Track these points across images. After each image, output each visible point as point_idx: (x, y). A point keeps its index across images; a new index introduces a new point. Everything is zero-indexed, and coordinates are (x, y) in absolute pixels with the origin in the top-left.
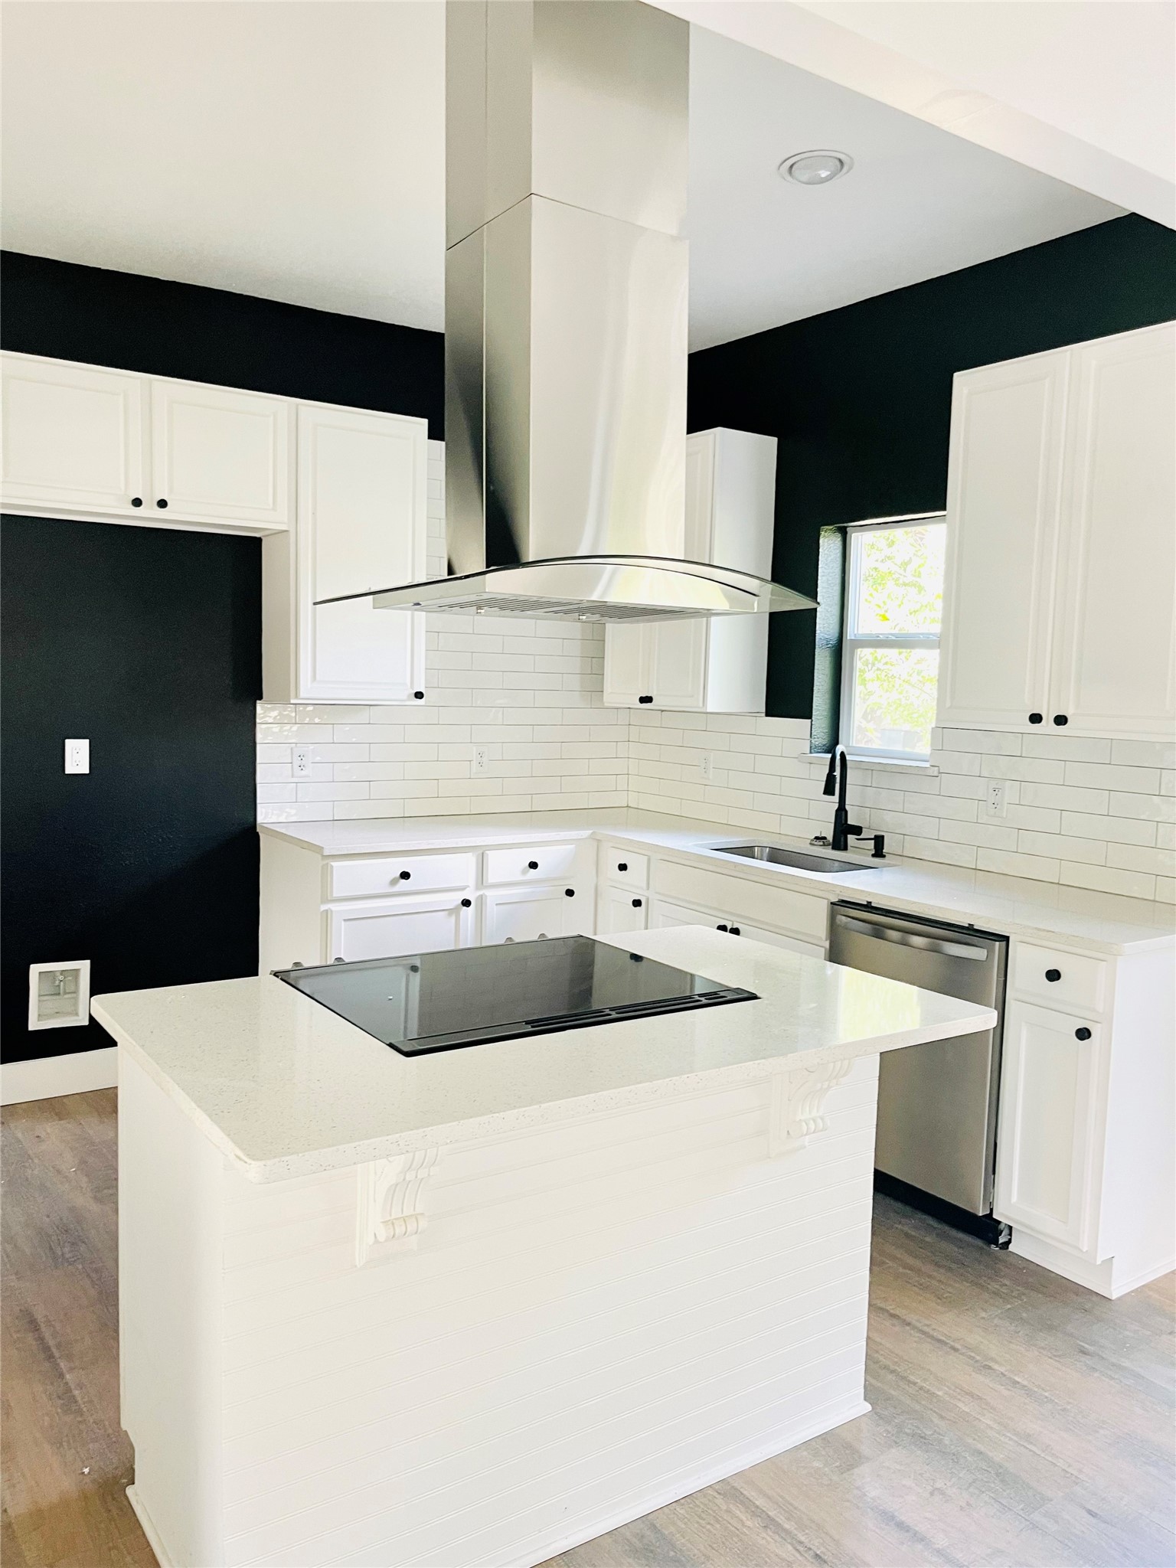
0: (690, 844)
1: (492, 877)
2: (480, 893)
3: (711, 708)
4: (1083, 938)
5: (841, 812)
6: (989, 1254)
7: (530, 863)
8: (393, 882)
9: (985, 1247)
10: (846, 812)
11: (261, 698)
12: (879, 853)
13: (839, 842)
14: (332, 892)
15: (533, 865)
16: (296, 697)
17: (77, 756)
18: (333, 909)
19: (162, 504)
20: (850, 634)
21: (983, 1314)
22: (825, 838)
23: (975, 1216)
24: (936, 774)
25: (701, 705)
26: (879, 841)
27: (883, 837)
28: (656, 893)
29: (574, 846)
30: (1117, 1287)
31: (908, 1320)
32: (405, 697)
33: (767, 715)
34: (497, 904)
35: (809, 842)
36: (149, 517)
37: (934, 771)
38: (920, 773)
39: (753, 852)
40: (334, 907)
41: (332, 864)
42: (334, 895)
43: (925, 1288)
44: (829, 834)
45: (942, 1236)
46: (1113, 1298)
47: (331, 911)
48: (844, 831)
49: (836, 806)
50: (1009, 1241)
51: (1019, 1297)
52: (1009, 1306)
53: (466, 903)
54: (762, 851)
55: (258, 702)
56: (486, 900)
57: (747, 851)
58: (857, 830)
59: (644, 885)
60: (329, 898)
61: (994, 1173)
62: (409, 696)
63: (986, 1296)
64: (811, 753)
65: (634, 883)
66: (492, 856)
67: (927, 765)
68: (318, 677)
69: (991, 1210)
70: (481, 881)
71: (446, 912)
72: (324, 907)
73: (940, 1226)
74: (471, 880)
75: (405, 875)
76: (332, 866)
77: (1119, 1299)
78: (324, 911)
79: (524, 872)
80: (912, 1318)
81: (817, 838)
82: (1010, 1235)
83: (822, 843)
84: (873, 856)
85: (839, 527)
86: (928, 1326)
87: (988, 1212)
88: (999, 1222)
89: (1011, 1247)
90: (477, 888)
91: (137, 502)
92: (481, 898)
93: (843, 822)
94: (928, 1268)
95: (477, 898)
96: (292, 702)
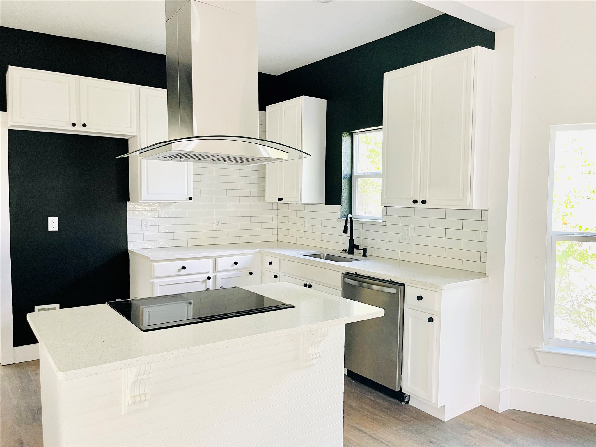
0: (295, 253)
1: (219, 268)
2: (215, 274)
3: (303, 201)
4: (429, 283)
5: (351, 240)
6: (402, 406)
7: (234, 263)
8: (179, 271)
9: (400, 403)
10: (353, 240)
11: (129, 201)
12: (365, 255)
13: (351, 251)
14: (154, 275)
15: (236, 263)
16: (141, 199)
17: (53, 224)
18: (154, 281)
19: (84, 125)
20: (355, 173)
21: (395, 428)
22: (346, 250)
23: (395, 391)
24: (385, 224)
25: (300, 201)
26: (365, 250)
27: (366, 249)
28: (283, 272)
29: (252, 255)
30: (447, 417)
31: (366, 431)
32: (185, 199)
33: (325, 204)
34: (221, 279)
35: (340, 251)
36: (79, 130)
37: (384, 224)
38: (379, 224)
39: (320, 256)
40: (155, 281)
41: (154, 264)
42: (155, 276)
43: (374, 419)
44: (347, 248)
45: (385, 400)
46: (445, 421)
47: (154, 282)
48: (352, 247)
49: (350, 238)
50: (409, 401)
51: (410, 422)
52: (405, 425)
53: (209, 278)
54: (323, 256)
55: (127, 202)
56: (217, 277)
57: (318, 256)
58: (357, 247)
59: (278, 270)
60: (153, 277)
61: (402, 375)
62: (186, 199)
63: (397, 422)
64: (341, 218)
65: (274, 269)
66: (219, 259)
67: (381, 221)
68: (149, 192)
69: (401, 389)
70: (215, 270)
71: (201, 282)
72: (151, 281)
73: (384, 396)
74: (211, 269)
75: (184, 268)
76: (154, 265)
77: (448, 421)
78: (151, 282)
79: (232, 266)
80: (367, 431)
81: (343, 250)
82: (409, 398)
83: (345, 252)
84: (363, 256)
85: (350, 133)
86: (373, 433)
87: (400, 390)
88: (404, 394)
89: (409, 403)
90: (214, 272)
91: (74, 125)
92: (215, 277)
93: (352, 244)
94: (377, 412)
95: (214, 276)
96: (139, 201)
